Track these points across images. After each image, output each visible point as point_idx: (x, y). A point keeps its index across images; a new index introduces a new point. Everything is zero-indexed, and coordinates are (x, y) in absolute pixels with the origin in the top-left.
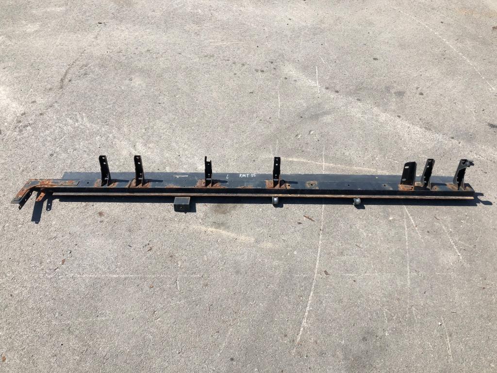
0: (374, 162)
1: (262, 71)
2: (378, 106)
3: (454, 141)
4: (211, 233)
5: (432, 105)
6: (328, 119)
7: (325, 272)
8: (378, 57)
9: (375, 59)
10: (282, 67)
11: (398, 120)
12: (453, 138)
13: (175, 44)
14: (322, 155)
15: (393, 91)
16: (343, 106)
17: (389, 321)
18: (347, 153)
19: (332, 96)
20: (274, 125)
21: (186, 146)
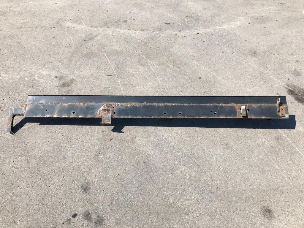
1: (54, 28)
5: (140, 22)
6: (98, 38)
8: (108, 10)
10: (64, 24)
11: (129, 31)
12: (154, 31)
15: (121, 21)
16: (102, 32)
19: (95, 29)
20: (73, 47)
21: (31, 67)
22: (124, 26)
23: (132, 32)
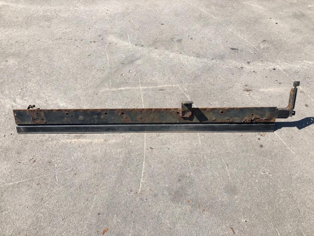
0: (170, 81)
1: (94, 42)
2: (168, 50)
3: (214, 61)
4: (74, 143)
5: (198, 44)
6: (139, 62)
7: (151, 148)
8: (164, 23)
9: (162, 24)
10: (107, 38)
11: (180, 55)
12: (212, 59)
13: (34, 35)
14: (139, 83)
15: (175, 40)
16: (147, 53)
17: (192, 166)
18: (154, 79)
19: (140, 49)
20: (107, 71)
21: (50, 94)
22: (177, 47)
23: (183, 58)
